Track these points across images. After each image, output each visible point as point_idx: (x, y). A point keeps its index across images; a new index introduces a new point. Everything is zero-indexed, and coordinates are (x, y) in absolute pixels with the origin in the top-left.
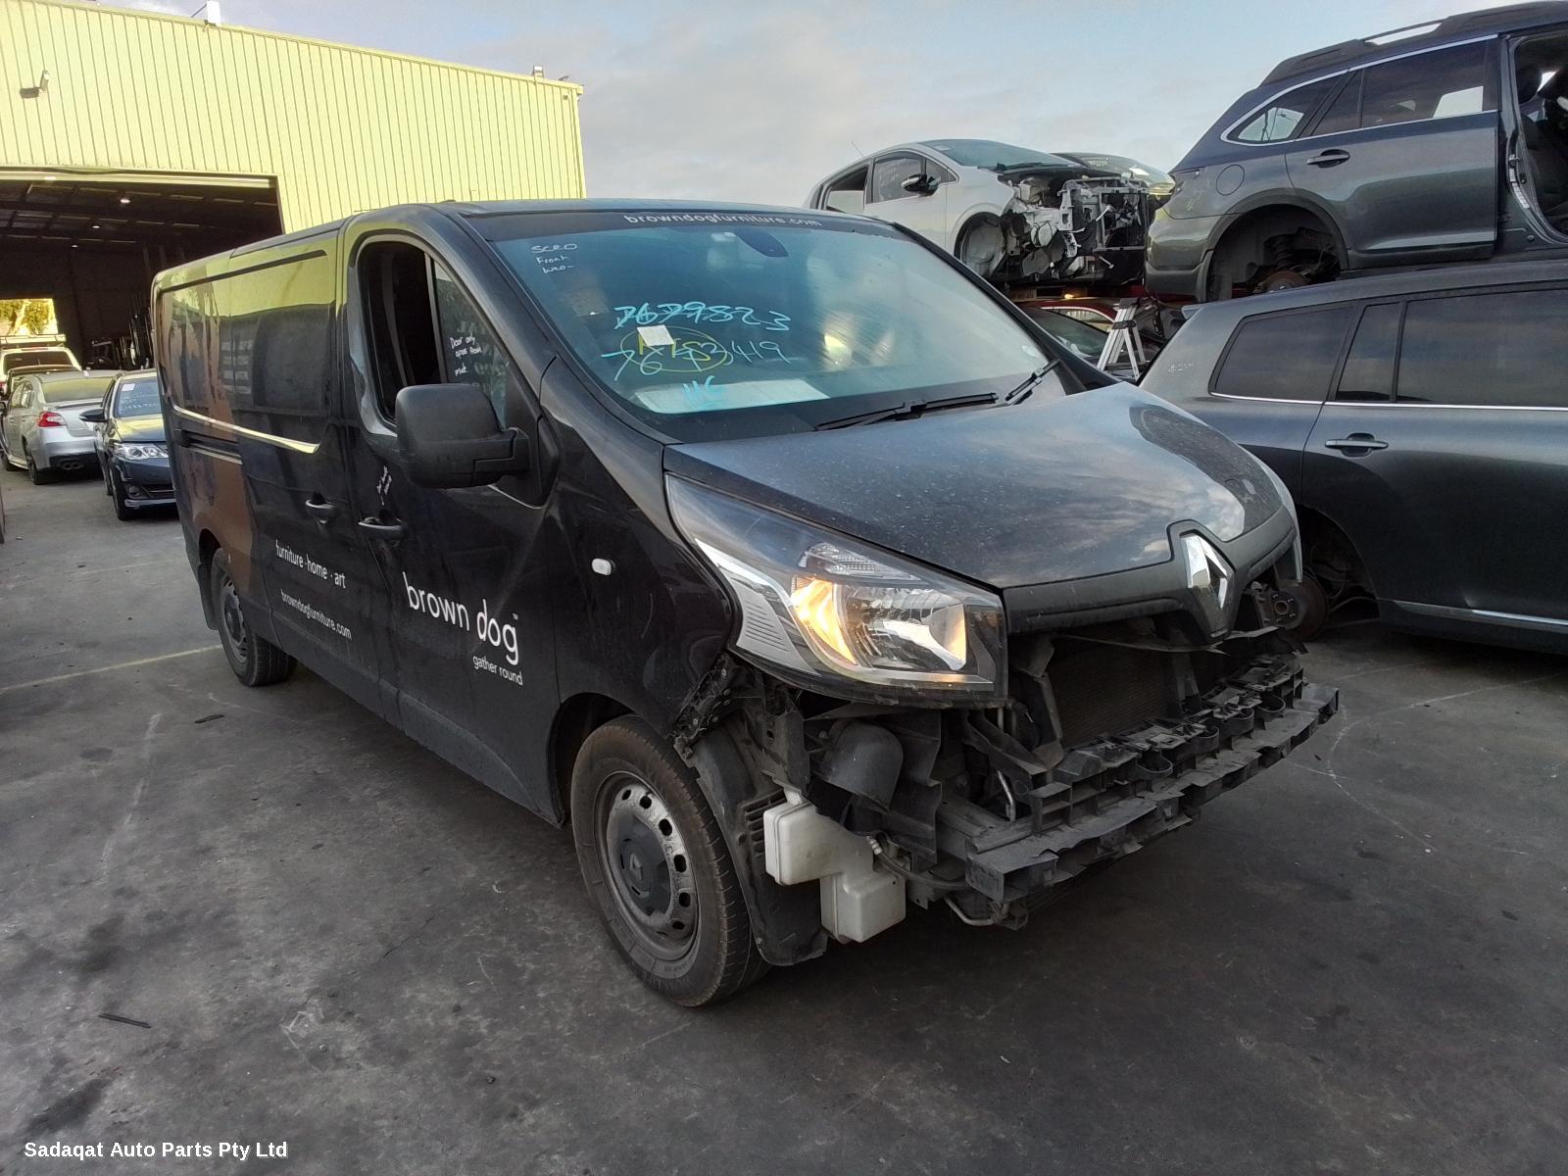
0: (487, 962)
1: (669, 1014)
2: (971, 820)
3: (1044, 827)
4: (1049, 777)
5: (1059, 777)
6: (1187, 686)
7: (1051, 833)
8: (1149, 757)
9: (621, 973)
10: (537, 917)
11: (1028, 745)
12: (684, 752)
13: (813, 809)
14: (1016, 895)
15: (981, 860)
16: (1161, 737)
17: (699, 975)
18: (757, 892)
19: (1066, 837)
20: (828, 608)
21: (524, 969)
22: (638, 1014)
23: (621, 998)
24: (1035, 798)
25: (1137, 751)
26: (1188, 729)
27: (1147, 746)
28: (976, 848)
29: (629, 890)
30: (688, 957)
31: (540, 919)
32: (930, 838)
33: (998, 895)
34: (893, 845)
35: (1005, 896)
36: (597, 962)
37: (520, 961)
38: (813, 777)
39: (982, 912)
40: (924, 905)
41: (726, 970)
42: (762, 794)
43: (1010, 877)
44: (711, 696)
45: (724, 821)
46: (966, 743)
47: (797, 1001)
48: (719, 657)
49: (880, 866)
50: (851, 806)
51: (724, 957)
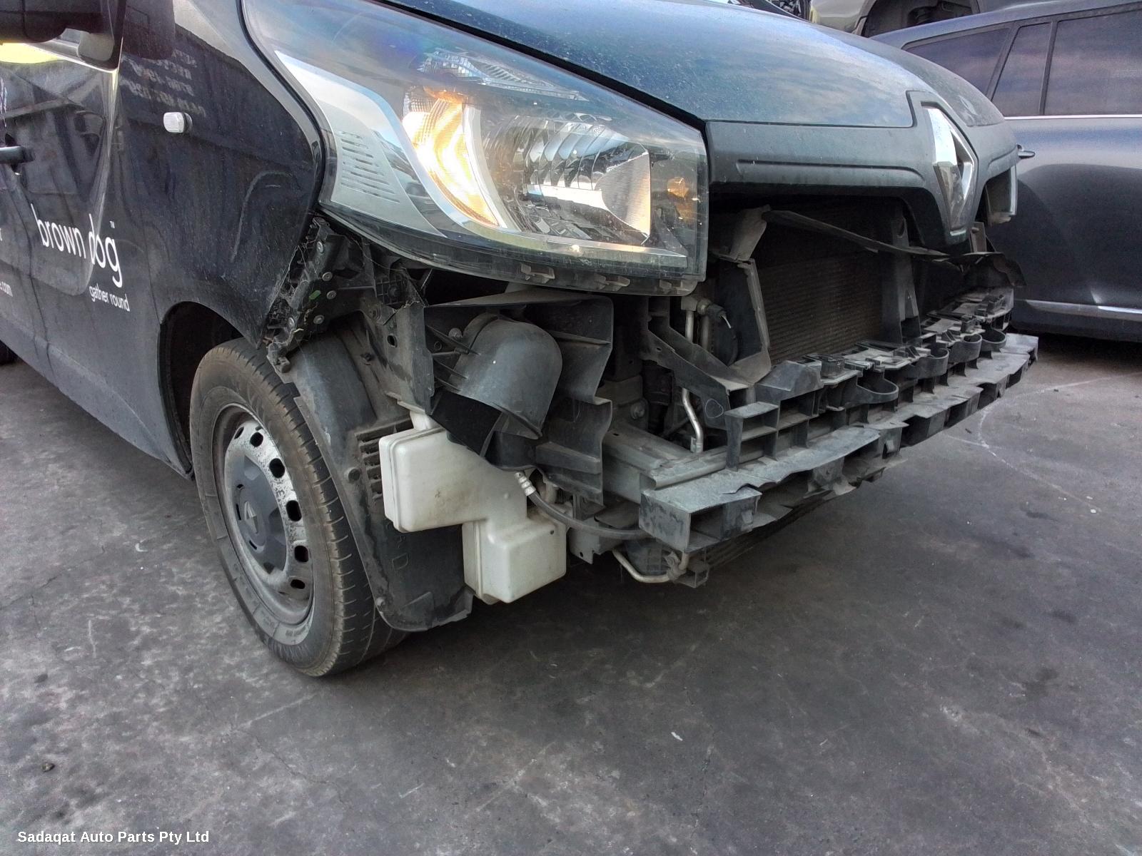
0: (99, 626)
1: (290, 684)
2: (648, 451)
3: (743, 458)
4: (751, 395)
5: (763, 394)
6: (908, 306)
7: (750, 466)
8: (869, 377)
9: (247, 638)
10: (173, 576)
11: (725, 358)
12: (278, 364)
13: (444, 436)
14: (705, 542)
15: (662, 497)
16: (882, 359)
17: (318, 640)
18: (376, 543)
19: (771, 470)
20: (461, 147)
21: (138, 633)
22: (254, 685)
23: (239, 667)
24: (733, 419)
25: (858, 368)
26: (912, 352)
27: (869, 364)
28: (653, 481)
29: (246, 543)
30: (306, 622)
31: (176, 579)
32: (595, 472)
33: (681, 541)
34: (550, 487)
35: (691, 542)
36: (223, 625)
37: (137, 623)
38: (439, 389)
39: (656, 567)
40: (588, 558)
41: (345, 636)
42: (384, 420)
43: (700, 519)
44: (305, 280)
45: (331, 451)
46: (646, 358)
47: (442, 669)
48: (310, 221)
49: (537, 513)
50: (495, 433)
51: (341, 621)
